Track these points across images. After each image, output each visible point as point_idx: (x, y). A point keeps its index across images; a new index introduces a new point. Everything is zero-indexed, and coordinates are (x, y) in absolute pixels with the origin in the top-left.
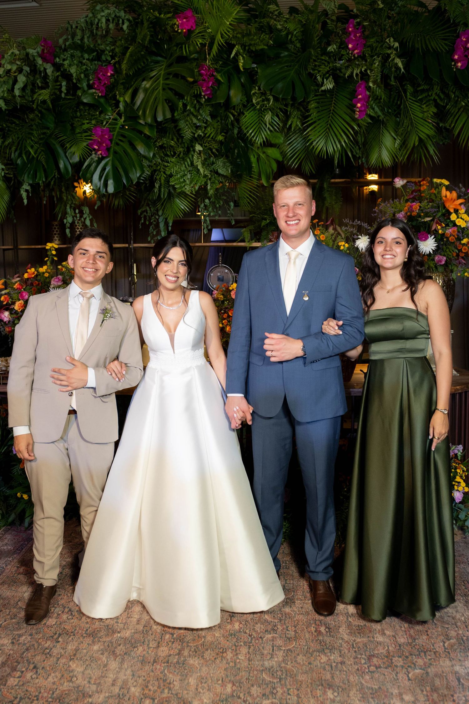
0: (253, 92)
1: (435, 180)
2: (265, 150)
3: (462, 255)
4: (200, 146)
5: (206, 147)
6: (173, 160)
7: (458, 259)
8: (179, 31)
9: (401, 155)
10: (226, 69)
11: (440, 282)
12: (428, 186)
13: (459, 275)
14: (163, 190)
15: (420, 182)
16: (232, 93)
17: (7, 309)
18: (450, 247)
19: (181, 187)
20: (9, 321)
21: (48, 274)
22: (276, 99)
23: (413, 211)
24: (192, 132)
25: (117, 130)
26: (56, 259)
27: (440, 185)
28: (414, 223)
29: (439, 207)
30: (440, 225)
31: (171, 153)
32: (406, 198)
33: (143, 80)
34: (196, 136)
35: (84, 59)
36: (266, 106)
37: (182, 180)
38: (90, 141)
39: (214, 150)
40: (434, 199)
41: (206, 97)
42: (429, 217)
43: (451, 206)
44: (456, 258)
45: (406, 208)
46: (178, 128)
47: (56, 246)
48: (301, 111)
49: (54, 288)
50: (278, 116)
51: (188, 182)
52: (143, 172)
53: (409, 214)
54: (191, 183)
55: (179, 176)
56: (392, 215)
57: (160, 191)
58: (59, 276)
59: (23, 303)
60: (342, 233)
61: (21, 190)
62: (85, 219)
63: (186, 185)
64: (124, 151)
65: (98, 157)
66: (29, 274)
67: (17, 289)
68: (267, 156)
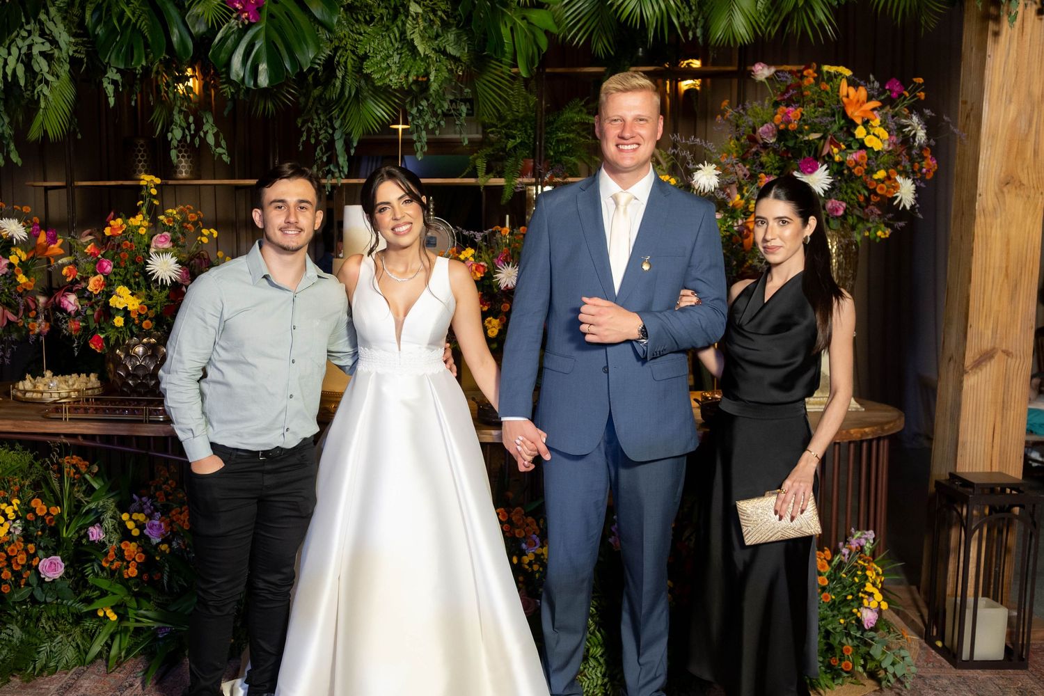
1: (826, 68)
2: (527, 13)
3: (874, 199)
4: (417, 5)
5: (427, 7)
6: (369, 29)
7: (867, 207)
9: (768, 24)
11: (833, 247)
12: (814, 78)
13: (867, 234)
14: (349, 81)
15: (801, 72)
17: (72, 291)
18: (853, 185)
19: (381, 79)
20: (78, 313)
21: (145, 230)
23: (789, 122)
26: (156, 202)
27: (836, 76)
28: (791, 144)
29: (833, 115)
30: (837, 146)
31: (365, 18)
32: (775, 98)
37: (384, 65)
39: (440, 13)
40: (824, 100)
42: (815, 132)
43: (856, 114)
44: (864, 204)
45: (778, 116)
47: (158, 181)
49: (157, 253)
51: (394, 68)
53: (782, 127)
54: (400, 71)
55: (379, 58)
56: (750, 130)
57: (343, 85)
58: (166, 233)
59: (103, 279)
60: (661, 160)
61: (104, 80)
62: (206, 133)
63: (391, 73)
64: (286, 13)
65: (243, 23)
66: (113, 229)
67: (91, 255)
68: (530, 23)
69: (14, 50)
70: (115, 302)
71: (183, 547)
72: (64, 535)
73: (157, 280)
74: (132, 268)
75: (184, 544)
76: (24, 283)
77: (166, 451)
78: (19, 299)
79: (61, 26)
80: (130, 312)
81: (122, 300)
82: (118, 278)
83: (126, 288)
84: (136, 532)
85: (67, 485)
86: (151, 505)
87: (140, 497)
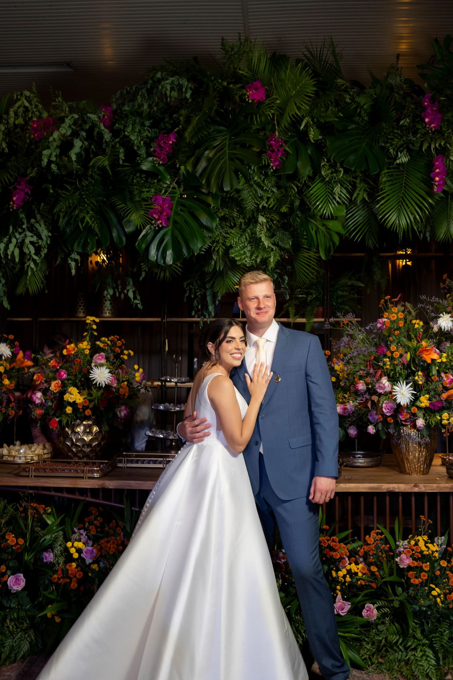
0: (322, 164)
2: (326, 223)
4: (262, 217)
5: (268, 218)
6: (233, 231)
8: (250, 101)
10: (292, 140)
14: (220, 262)
16: (299, 164)
17: (39, 390)
19: (240, 260)
20: (41, 405)
21: (88, 351)
22: (346, 171)
24: (257, 204)
25: (176, 199)
26: (95, 334)
31: (231, 224)
33: (207, 149)
34: (260, 207)
35: (145, 126)
36: (335, 179)
37: (242, 252)
38: (151, 210)
39: (275, 222)
41: (274, 168)
46: (241, 198)
47: (97, 320)
48: (368, 183)
49: (96, 366)
50: (346, 188)
51: (248, 254)
52: (204, 242)
54: (251, 256)
57: (215, 263)
58: (102, 353)
59: (60, 382)
60: (412, 311)
61: (69, 259)
62: (128, 291)
63: (247, 257)
64: (184, 221)
65: (158, 226)
66: (68, 351)
67: (53, 367)
68: (328, 229)
69: (14, 241)
70: (67, 397)
71: (108, 566)
72: (26, 557)
73: (96, 384)
74: (79, 376)
75: (109, 564)
76: (9, 385)
77: (98, 498)
78: (4, 395)
79: (43, 226)
80: (77, 404)
81: (72, 396)
82: (70, 382)
83: (75, 389)
84: (76, 556)
85: (30, 522)
86: (86, 535)
87: (79, 529)
